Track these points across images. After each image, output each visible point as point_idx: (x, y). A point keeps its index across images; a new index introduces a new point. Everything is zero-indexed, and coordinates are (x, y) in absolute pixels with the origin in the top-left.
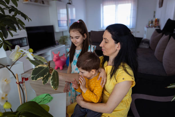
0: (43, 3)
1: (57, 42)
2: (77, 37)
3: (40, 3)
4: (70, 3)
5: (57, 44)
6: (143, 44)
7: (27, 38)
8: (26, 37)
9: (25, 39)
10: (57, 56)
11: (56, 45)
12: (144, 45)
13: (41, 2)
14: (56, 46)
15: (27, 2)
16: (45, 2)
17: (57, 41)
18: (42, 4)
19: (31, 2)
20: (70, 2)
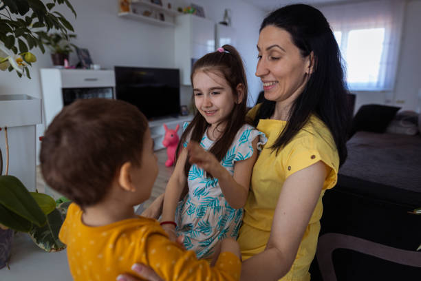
0: (162, 17)
1: (184, 109)
2: (215, 91)
3: (156, 18)
4: (225, 24)
5: (183, 113)
6: (401, 123)
7: (114, 90)
8: (112, 88)
9: (111, 90)
10: (172, 135)
11: (182, 115)
12: (403, 125)
13: (158, 16)
14: (180, 117)
15: (126, 13)
16: (166, 17)
17: (186, 106)
18: (158, 21)
19: (135, 15)
20: (227, 21)
